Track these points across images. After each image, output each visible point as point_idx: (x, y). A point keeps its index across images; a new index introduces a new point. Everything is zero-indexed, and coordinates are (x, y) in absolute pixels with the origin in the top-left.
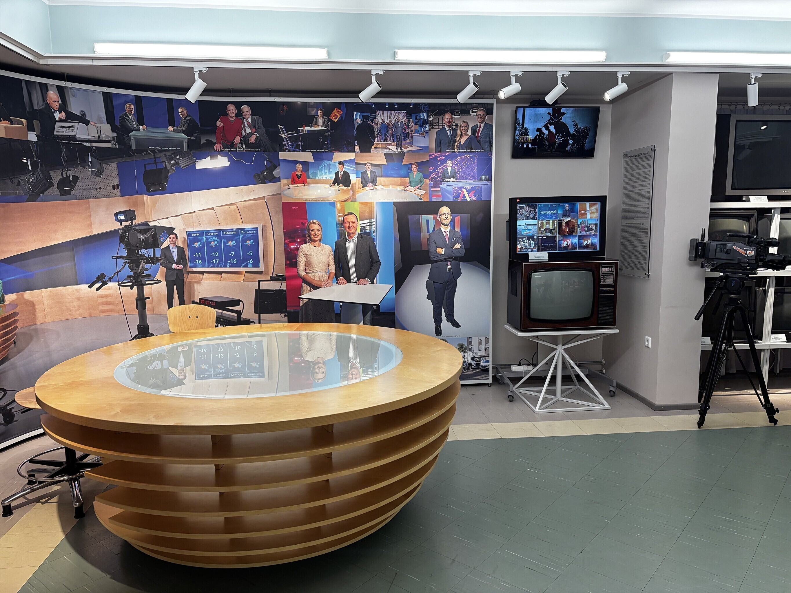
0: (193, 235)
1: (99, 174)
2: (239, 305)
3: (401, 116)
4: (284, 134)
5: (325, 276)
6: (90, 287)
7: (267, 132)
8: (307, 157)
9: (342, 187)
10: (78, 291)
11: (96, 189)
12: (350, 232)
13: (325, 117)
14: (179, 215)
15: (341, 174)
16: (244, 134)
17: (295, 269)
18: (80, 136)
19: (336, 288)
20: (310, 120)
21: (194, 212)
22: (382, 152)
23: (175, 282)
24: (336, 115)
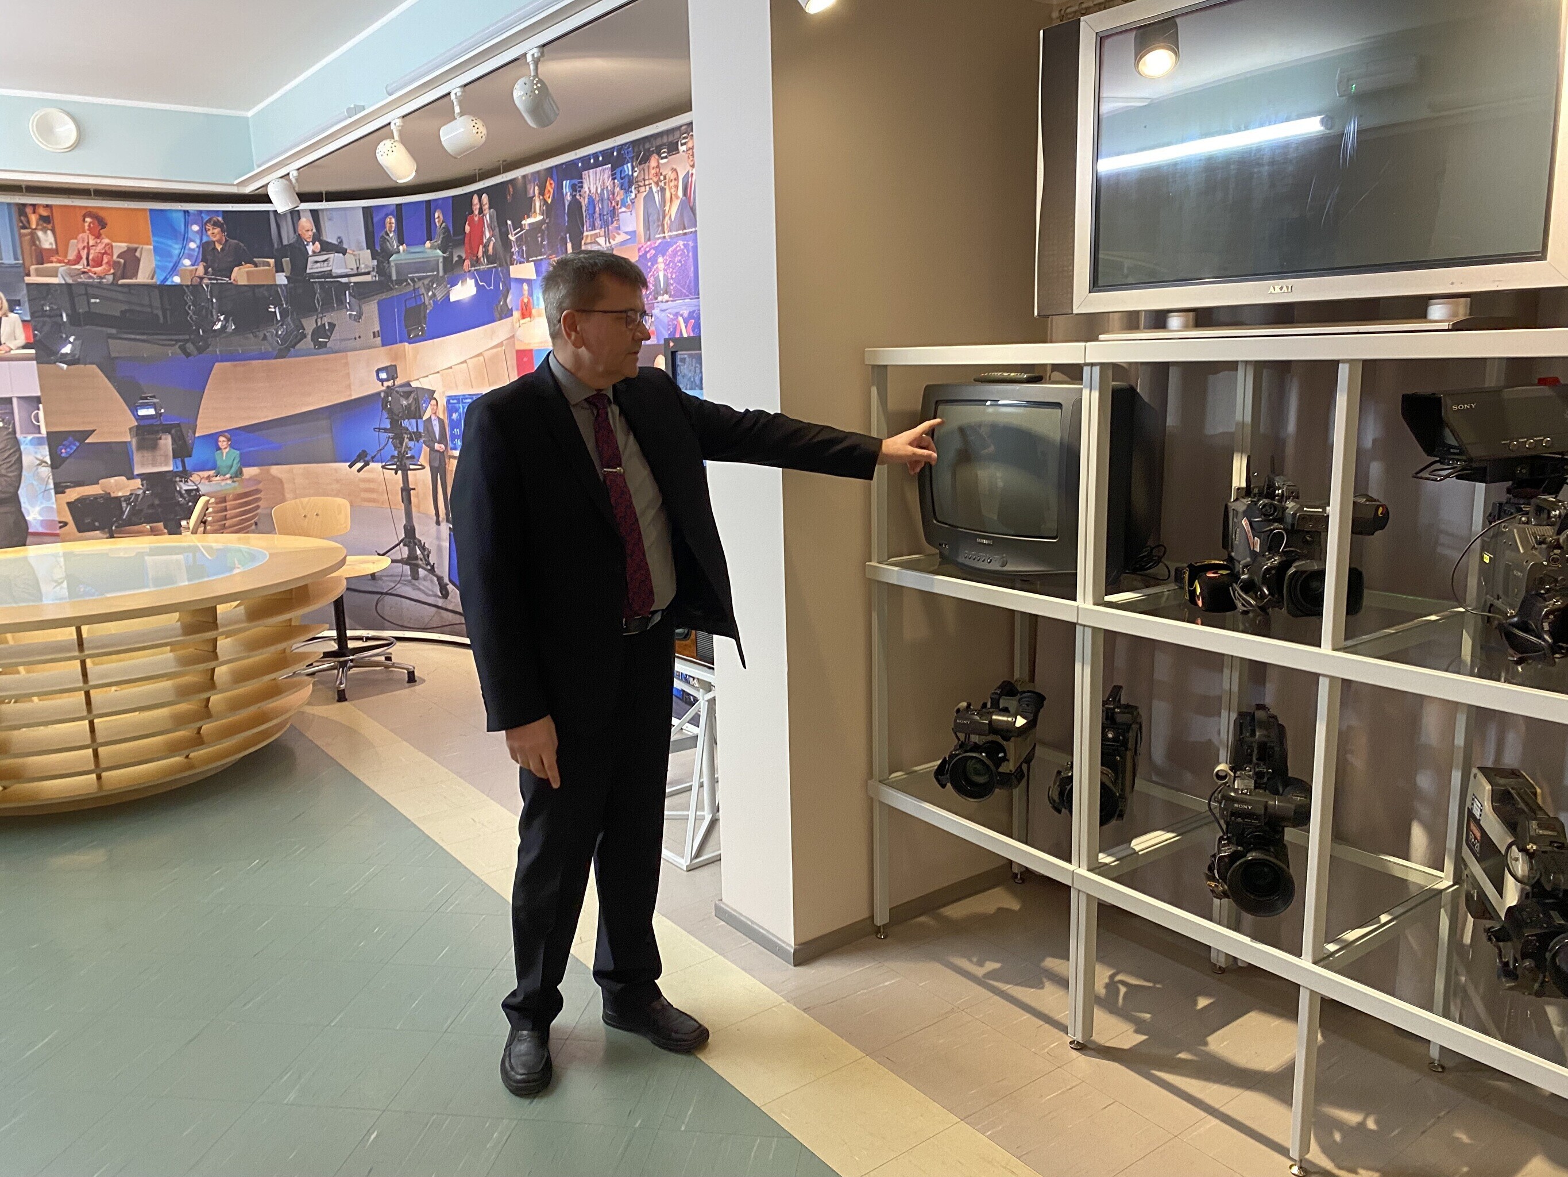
1: (358, 317)
3: (606, 176)
4: (512, 234)
6: (350, 466)
7: (500, 235)
8: (531, 270)
10: (336, 470)
11: (355, 339)
13: (541, 197)
14: (442, 372)
16: (486, 240)
18: (337, 271)
20: (531, 205)
21: (451, 368)
23: (438, 470)
24: (549, 191)
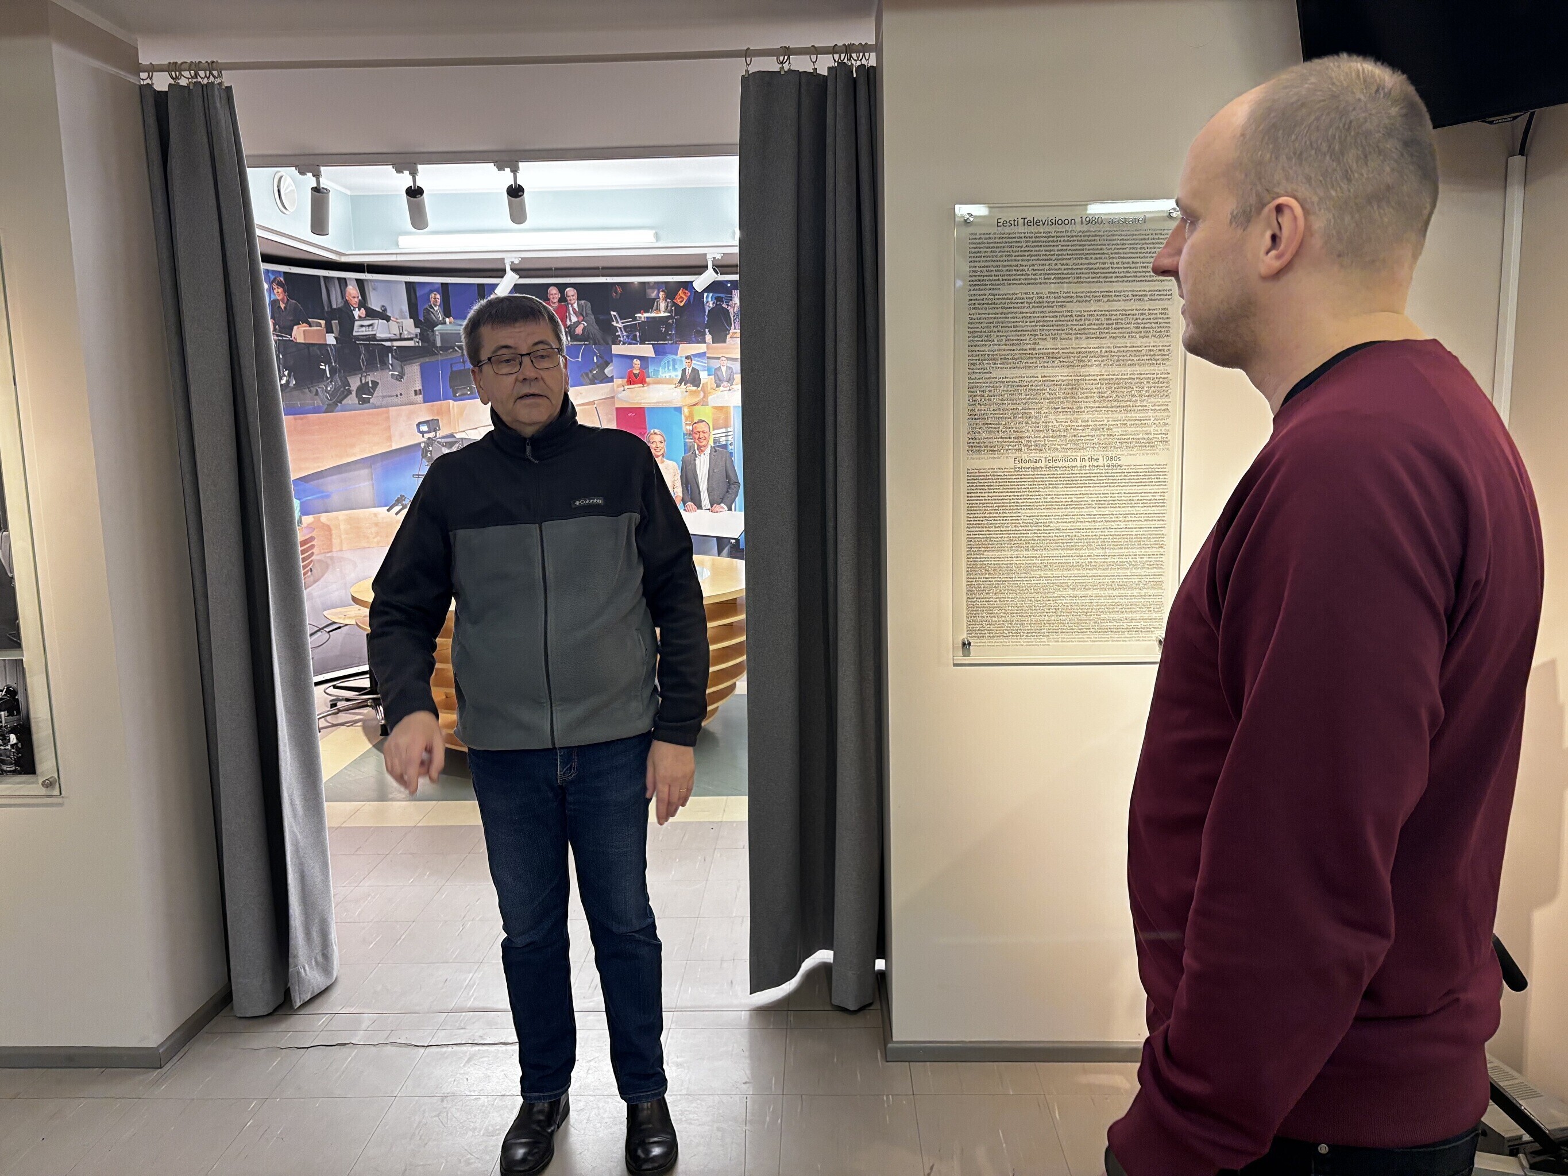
1: (400, 377)
4: (617, 322)
6: (388, 510)
7: (598, 322)
8: (647, 350)
9: (690, 388)
10: (375, 515)
11: (397, 396)
12: (701, 444)
13: (668, 300)
15: (689, 371)
16: (569, 324)
18: (381, 334)
20: (649, 305)
24: (682, 297)
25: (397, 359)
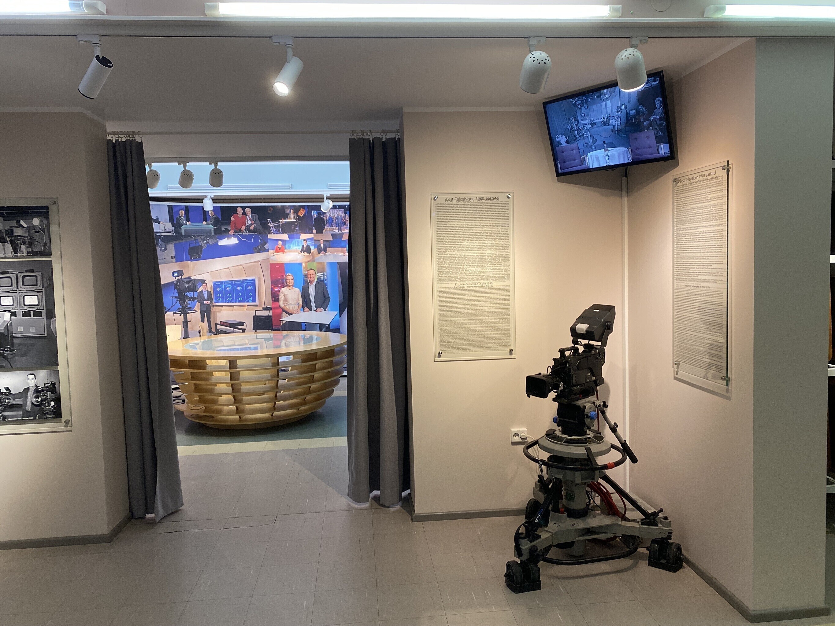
0: (216, 284)
1: (165, 250)
2: (243, 325)
3: (341, 212)
4: (271, 224)
5: (296, 307)
7: (261, 223)
8: (285, 237)
9: (306, 254)
12: (311, 280)
13: (295, 214)
14: (209, 272)
15: (305, 246)
16: (247, 224)
17: (278, 303)
18: (156, 230)
19: (302, 313)
20: (286, 216)
21: (217, 271)
22: (329, 233)
23: (205, 312)
24: (302, 213)
25: (162, 241)
